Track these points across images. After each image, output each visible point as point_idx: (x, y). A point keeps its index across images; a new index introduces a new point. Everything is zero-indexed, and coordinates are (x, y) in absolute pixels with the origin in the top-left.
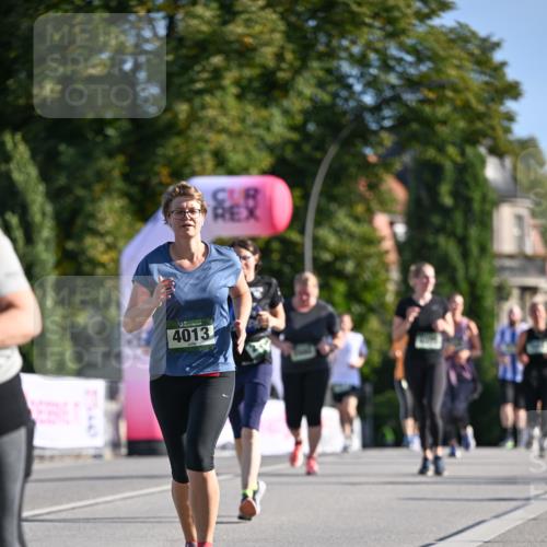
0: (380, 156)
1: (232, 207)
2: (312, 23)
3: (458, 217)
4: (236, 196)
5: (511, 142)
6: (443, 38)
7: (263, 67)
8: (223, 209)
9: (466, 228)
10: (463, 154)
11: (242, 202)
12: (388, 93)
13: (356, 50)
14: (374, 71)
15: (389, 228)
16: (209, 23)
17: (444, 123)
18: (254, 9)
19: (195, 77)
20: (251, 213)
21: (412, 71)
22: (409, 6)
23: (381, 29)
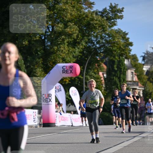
0: (100, 59)
1: (66, 70)
2: (85, 28)
3: (118, 72)
4: (68, 68)
5: (130, 56)
6: (115, 32)
7: (74, 38)
8: (65, 70)
9: (120, 75)
10: (119, 58)
11: (69, 69)
12: (102, 44)
13: (95, 34)
14: (99, 39)
15: (102, 75)
16: (61, 28)
17: (115, 51)
18: (72, 25)
19: (59, 41)
20: (71, 72)
21: (108, 39)
22: (107, 25)
23: (101, 30)
